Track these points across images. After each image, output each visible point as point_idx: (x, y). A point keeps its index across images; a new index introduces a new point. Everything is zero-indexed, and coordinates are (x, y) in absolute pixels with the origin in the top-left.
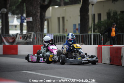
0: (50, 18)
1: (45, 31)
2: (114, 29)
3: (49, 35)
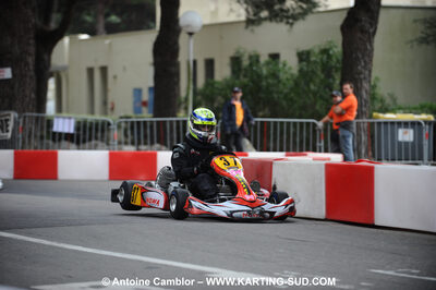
0: (65, 69)
3: (61, 121)
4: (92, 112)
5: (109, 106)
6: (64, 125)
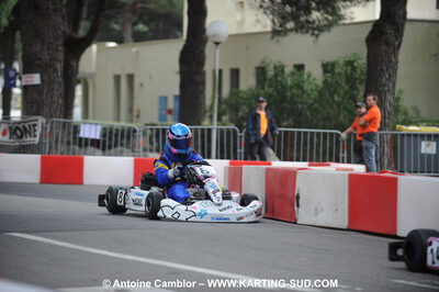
0: (93, 75)
1: (77, 112)
3: (87, 127)
5: (135, 113)
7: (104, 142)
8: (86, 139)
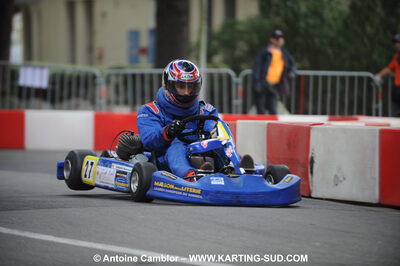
1: (16, 52)
2: (277, 54)
3: (30, 70)
4: (73, 60)
5: (96, 53)
6: (34, 77)
7: (53, 92)
8: (29, 89)
